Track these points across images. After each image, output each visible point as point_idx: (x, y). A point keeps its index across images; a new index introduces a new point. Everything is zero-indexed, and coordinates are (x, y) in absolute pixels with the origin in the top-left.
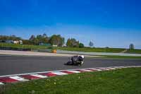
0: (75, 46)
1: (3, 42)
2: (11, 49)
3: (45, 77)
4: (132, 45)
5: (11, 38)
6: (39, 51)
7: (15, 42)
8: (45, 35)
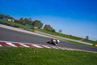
1: (1, 18)
2: (5, 24)
3: (29, 47)
4: (87, 37)
5: (6, 17)
6: (25, 29)
7: (9, 20)
8: (30, 19)
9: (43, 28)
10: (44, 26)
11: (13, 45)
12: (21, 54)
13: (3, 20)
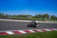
0: (54, 19)
1: (26, 17)
2: (28, 20)
5: (28, 16)
7: (30, 17)
8: (41, 14)
10: (50, 17)
11: (33, 32)
12: (38, 37)
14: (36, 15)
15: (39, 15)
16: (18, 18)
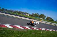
0: (50, 20)
1: (22, 14)
3: (38, 29)
5: (25, 13)
7: (26, 15)
8: (38, 13)
9: (45, 19)
11: (30, 29)
13: (23, 15)
14: (33, 14)
15: (35, 14)
16: (15, 13)
